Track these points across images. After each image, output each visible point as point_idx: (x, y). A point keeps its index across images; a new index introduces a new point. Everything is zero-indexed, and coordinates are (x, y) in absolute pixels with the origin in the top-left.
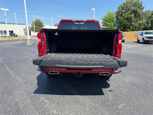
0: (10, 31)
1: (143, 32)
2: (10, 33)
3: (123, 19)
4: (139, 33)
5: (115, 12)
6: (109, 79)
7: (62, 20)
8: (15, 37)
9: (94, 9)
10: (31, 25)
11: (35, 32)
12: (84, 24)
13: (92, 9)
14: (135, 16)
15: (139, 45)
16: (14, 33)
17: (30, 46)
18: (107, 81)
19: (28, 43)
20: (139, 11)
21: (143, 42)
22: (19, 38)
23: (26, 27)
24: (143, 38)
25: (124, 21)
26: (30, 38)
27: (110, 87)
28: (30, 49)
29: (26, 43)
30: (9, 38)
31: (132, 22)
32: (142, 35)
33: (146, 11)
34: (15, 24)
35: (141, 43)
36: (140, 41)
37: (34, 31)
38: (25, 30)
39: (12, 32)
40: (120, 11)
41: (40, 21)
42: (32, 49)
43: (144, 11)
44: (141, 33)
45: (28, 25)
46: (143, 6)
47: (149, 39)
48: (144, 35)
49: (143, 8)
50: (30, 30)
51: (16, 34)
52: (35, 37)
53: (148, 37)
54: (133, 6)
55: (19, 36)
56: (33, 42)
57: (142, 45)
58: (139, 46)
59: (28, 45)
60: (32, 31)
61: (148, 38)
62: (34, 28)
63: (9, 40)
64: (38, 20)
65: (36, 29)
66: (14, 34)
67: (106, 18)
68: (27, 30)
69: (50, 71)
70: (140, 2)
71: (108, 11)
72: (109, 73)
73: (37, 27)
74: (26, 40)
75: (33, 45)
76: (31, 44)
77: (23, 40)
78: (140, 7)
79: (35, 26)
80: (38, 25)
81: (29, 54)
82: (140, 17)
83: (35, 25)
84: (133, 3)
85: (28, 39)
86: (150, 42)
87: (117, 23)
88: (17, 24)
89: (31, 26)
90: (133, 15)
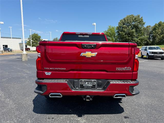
0: (3, 46)
1: (146, 48)
2: (4, 47)
3: (124, 34)
4: (142, 48)
5: (116, 27)
6: (121, 101)
7: (64, 32)
8: (9, 51)
9: (95, 24)
10: (28, 38)
11: (32, 47)
12: (89, 37)
13: (93, 24)
14: (136, 31)
15: (144, 60)
16: (8, 47)
17: (26, 62)
18: (120, 104)
19: (24, 59)
20: (140, 26)
21: (147, 58)
22: (14, 53)
23: (22, 41)
24: (147, 54)
25: (125, 36)
26: (26, 53)
27: (124, 111)
28: (26, 65)
29: (21, 58)
30: (3, 53)
31: (134, 37)
32: (146, 50)
33: (147, 27)
34: (10, 38)
35: (145, 58)
36: (144, 57)
37: (31, 45)
38: (21, 44)
39: (6, 46)
40: (121, 27)
41: (38, 35)
42: (28, 65)
43: (145, 26)
44: (145, 48)
45: (25, 39)
46: (144, 22)
47: (154, 54)
48: (148, 50)
49: (144, 24)
50: (26, 44)
51: (11, 48)
52: (32, 51)
53: (152, 52)
54: (133, 21)
55: (14, 51)
56: (29, 57)
57: (147, 60)
58: (144, 62)
59: (24, 61)
60: (29, 46)
61: (152, 54)
62: (31, 42)
63: (2, 54)
64: (36, 34)
65: (33, 43)
66: (9, 49)
67: (107, 33)
68: (23, 44)
69: (51, 94)
70: (140, 17)
71: (109, 26)
72: (125, 95)
73: (35, 41)
74: (21, 55)
75: (29, 61)
76: (27, 59)
77: (18, 55)
78: (141, 22)
79: (32, 41)
80: (36, 39)
81: (24, 70)
82: (141, 33)
83: (32, 39)
84: (134, 19)
85: (24, 54)
86: (155, 57)
87: (118, 38)
88: (13, 38)
89: (28, 40)
90: (134, 30)
